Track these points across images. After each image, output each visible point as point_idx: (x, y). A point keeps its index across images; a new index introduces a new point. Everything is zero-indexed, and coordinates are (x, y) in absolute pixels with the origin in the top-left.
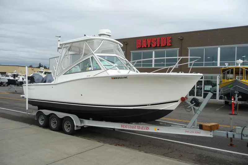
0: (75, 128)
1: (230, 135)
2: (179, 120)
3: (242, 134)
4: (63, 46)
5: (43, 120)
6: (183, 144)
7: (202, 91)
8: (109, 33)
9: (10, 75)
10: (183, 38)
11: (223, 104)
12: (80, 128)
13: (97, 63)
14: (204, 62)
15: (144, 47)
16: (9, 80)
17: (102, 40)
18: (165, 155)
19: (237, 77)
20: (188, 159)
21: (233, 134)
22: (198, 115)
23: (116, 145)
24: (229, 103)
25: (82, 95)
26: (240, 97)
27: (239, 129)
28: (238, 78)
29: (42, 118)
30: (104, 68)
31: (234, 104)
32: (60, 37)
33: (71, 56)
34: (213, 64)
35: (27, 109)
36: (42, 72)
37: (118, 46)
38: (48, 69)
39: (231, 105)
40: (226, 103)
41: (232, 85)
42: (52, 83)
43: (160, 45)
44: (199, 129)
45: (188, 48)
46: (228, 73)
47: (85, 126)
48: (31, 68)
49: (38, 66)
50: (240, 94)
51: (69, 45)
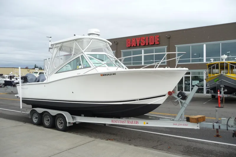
0: (68, 125)
1: (216, 126)
2: (168, 114)
3: (227, 125)
4: (54, 46)
5: (36, 118)
6: (172, 137)
7: (190, 86)
8: (98, 32)
9: (7, 77)
10: (170, 37)
11: (210, 97)
12: (72, 125)
13: (87, 62)
14: (191, 59)
15: (134, 46)
16: (5, 81)
17: (91, 39)
18: (155, 148)
19: (222, 71)
20: (176, 150)
21: (219, 125)
22: (185, 108)
23: (107, 140)
24: (216, 97)
25: (73, 92)
26: (226, 90)
27: (224, 120)
28: (223, 73)
29: (36, 116)
30: (94, 66)
31: (221, 97)
32: (51, 37)
33: (65, 56)
34: (200, 60)
35: (21, 108)
36: (37, 73)
37: (107, 45)
38: (43, 70)
39: (217, 99)
40: (213, 97)
41: (217, 79)
42: (44, 82)
43: (149, 43)
44: (186, 122)
45: (176, 46)
46: (214, 68)
47: (77, 122)
48: (27, 70)
49: (34, 67)
50: (226, 87)
51: (59, 45)
